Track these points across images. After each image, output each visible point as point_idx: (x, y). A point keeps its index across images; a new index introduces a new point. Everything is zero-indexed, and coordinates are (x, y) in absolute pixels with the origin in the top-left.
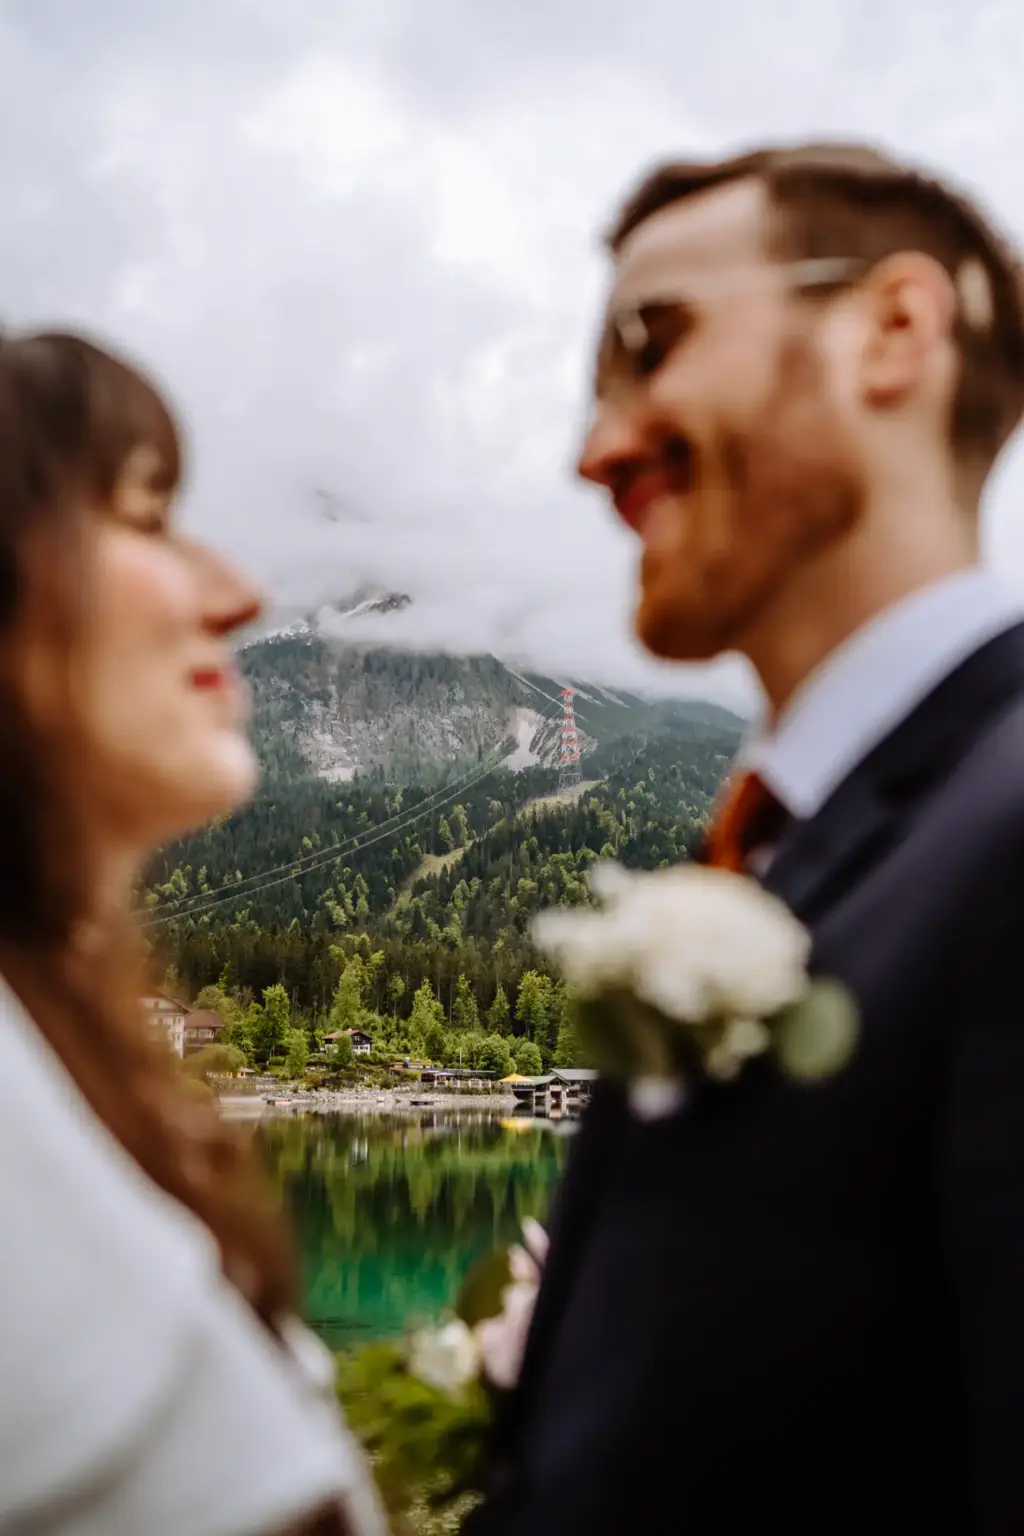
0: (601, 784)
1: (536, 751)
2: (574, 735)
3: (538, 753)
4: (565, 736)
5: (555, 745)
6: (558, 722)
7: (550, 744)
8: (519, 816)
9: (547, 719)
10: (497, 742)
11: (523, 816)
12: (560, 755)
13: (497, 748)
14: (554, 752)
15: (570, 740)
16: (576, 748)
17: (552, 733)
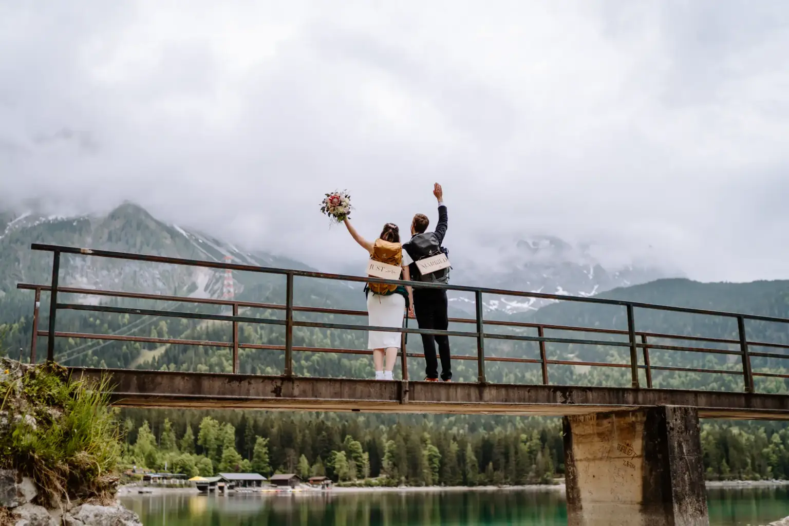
0: (246, 311)
1: (208, 291)
2: (231, 283)
3: (210, 292)
4: (226, 282)
5: (219, 288)
6: (222, 274)
7: (216, 287)
8: (198, 328)
9: (215, 273)
10: (185, 285)
11: (201, 328)
12: (222, 293)
13: (185, 288)
14: (219, 291)
15: (229, 285)
16: (232, 290)
17: (217, 281)
